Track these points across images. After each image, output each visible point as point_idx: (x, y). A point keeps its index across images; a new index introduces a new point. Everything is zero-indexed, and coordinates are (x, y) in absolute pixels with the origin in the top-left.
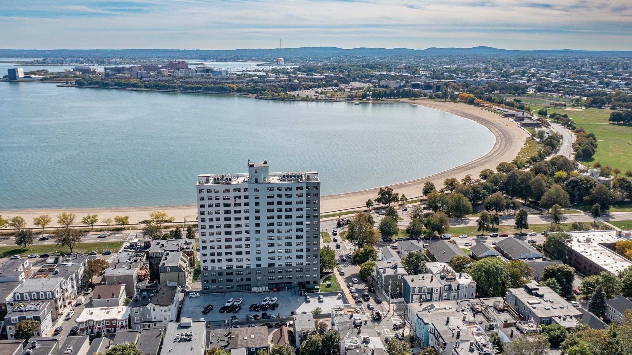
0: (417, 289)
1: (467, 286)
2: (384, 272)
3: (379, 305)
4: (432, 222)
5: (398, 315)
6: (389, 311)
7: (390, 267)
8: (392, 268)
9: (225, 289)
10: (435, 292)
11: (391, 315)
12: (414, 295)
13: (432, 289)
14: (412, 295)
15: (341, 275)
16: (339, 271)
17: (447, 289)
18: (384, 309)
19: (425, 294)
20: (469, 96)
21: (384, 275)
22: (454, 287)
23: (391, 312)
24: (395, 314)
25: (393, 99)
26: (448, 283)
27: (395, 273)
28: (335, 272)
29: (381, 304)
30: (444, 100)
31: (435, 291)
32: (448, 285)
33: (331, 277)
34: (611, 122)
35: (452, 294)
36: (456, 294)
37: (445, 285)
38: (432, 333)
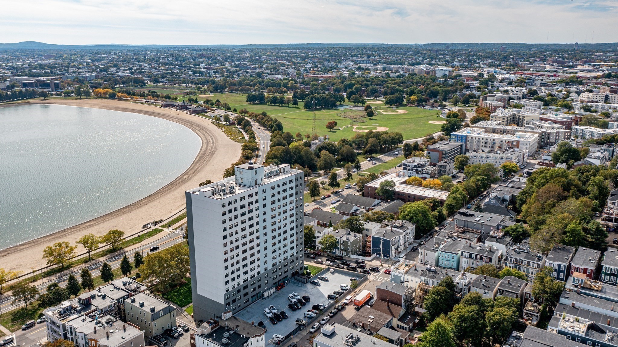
9: (243, 306)
25: (20, 101)
30: (79, 97)
34: (249, 103)
38: (467, 258)
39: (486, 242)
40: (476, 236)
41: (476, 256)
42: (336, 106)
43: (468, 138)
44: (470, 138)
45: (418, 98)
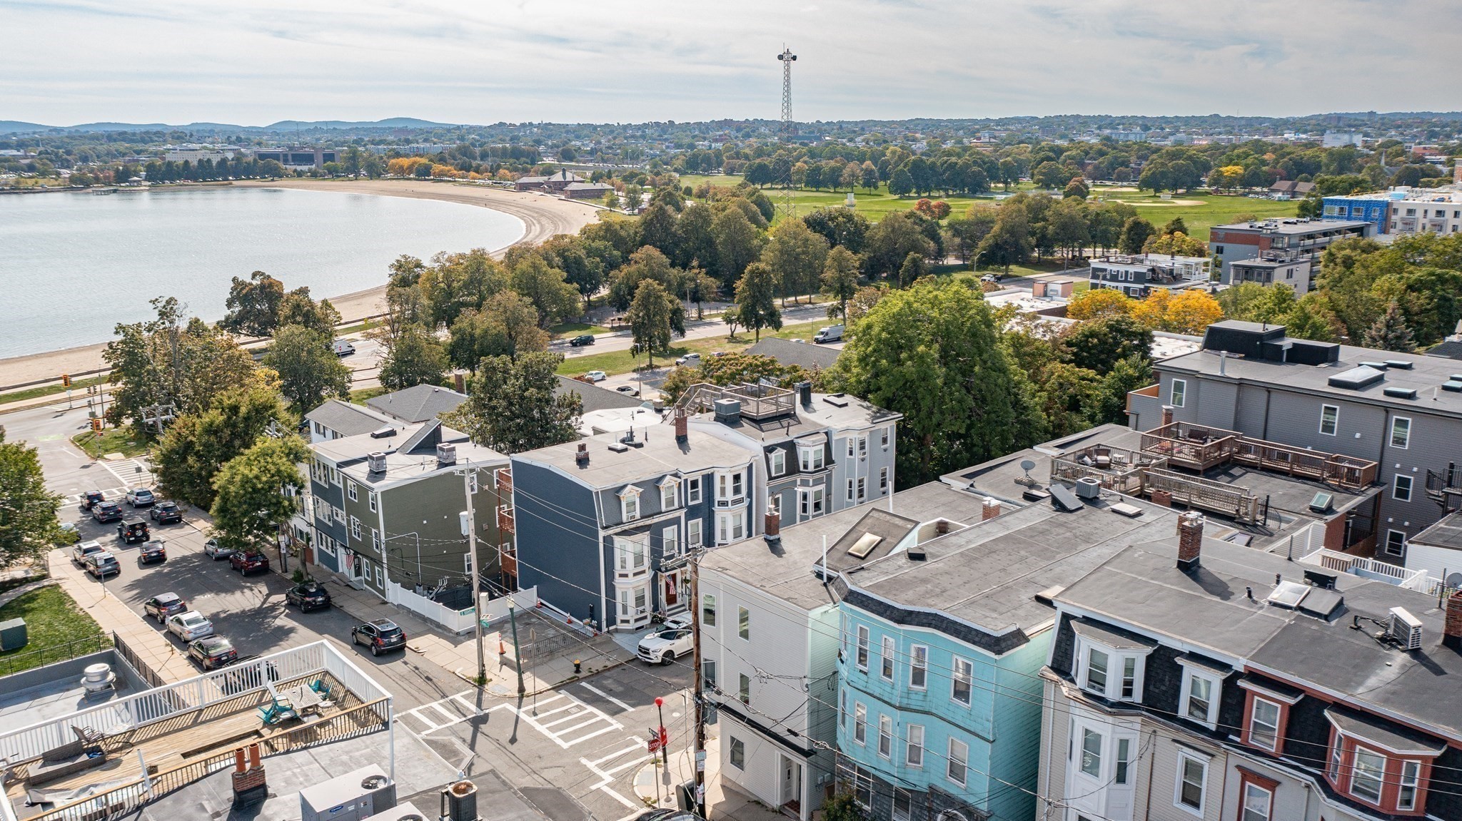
0: (631, 495)
1: (866, 436)
2: (377, 474)
3: (397, 666)
4: (478, 332)
5: (556, 689)
6: (482, 681)
7: (401, 449)
8: (416, 451)
10: (730, 496)
11: (505, 698)
12: (616, 539)
13: (709, 479)
14: (608, 540)
15: (97, 577)
16: (83, 566)
17: (779, 467)
18: (442, 680)
19: (676, 521)
20: (415, 163)
21: (379, 486)
22: (810, 452)
23: (503, 681)
24: (532, 683)
26: (777, 435)
27: (442, 465)
28: (55, 574)
29: (409, 655)
31: (724, 490)
32: (782, 445)
33: (31, 598)
35: (807, 489)
36: (822, 487)
37: (769, 450)
38: (1120, 708)
39: (1413, 551)
40: (1322, 498)
41: (1233, 699)
42: (987, 190)
43: (1395, 211)
44: (1402, 213)
45: (1245, 170)
